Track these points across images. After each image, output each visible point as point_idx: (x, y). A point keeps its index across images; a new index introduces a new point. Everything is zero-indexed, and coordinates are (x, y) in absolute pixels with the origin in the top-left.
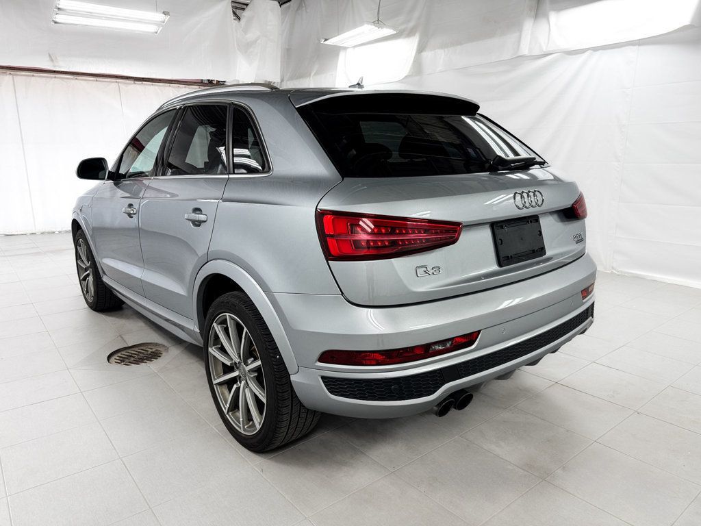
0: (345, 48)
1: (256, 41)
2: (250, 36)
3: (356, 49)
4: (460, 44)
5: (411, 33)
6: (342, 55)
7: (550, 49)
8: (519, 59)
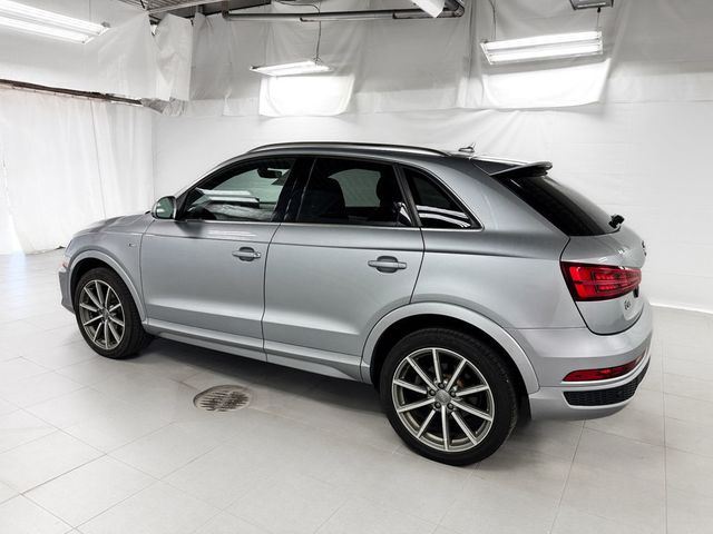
0: (268, 77)
1: (171, 57)
2: (165, 53)
3: (280, 79)
4: (397, 89)
5: (342, 72)
6: (264, 82)
7: (485, 105)
8: (455, 111)
